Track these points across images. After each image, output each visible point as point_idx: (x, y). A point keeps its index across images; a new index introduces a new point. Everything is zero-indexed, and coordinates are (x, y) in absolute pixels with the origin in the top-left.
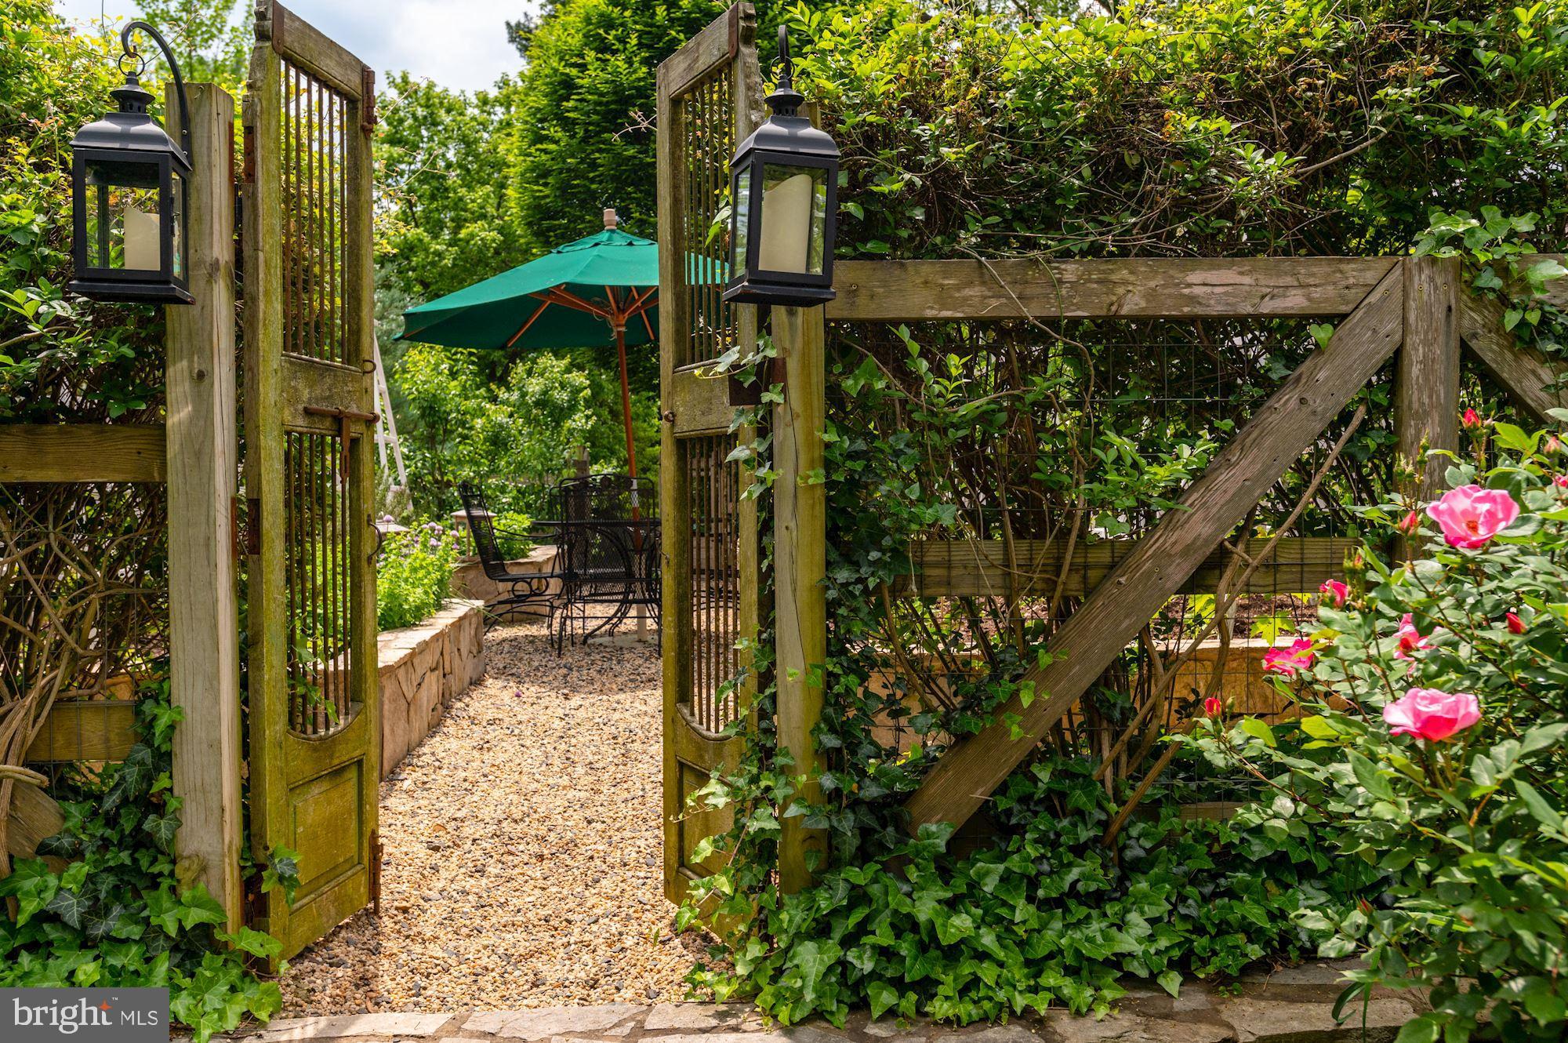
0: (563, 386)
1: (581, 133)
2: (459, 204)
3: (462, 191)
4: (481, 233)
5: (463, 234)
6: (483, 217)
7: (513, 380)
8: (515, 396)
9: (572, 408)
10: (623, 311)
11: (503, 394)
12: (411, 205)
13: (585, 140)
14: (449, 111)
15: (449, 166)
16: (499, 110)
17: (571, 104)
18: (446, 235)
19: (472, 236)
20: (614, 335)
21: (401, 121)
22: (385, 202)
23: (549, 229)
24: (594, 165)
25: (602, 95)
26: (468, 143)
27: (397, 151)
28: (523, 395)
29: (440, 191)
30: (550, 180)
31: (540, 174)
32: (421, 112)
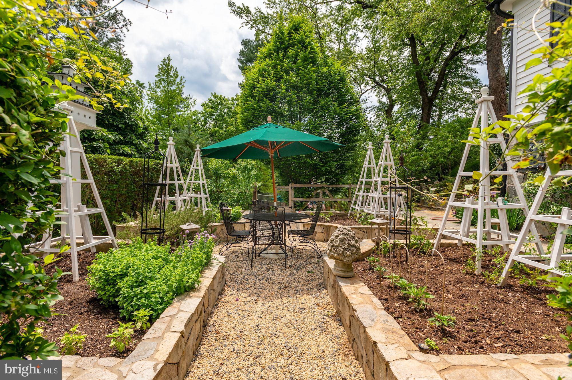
0: (250, 164)
1: (257, 99)
2: (226, 122)
3: (227, 119)
4: (231, 128)
5: (228, 129)
6: (232, 125)
7: (238, 162)
8: (239, 166)
9: (252, 169)
10: (273, 149)
11: (236, 166)
12: (216, 122)
13: (259, 102)
14: (225, 101)
15: (225, 113)
16: (236, 101)
17: (255, 91)
18: (224, 129)
19: (230, 129)
20: (270, 157)
21: (214, 103)
22: (210, 121)
23: (248, 125)
24: (261, 107)
25: (263, 89)
26: (229, 108)
27: (213, 110)
28: (241, 166)
29: (223, 120)
30: (249, 112)
31: (247, 110)
32: (219, 102)
